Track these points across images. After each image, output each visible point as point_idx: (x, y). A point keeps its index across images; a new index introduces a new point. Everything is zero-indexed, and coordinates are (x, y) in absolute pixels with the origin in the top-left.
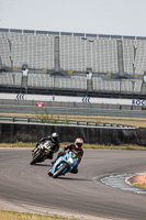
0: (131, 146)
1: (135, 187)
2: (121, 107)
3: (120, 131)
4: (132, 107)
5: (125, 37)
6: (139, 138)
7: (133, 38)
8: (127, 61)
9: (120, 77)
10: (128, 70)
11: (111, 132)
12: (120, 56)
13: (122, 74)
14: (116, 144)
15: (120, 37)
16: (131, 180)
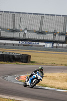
0: (18, 63)
1: (19, 81)
2: (14, 45)
3: (13, 56)
4: (19, 45)
5: (16, 12)
6: (22, 59)
7: (20, 13)
8: (17, 23)
9: (13, 31)
10: (17, 28)
11: (9, 56)
12: (14, 21)
13: (14, 29)
14: (11, 62)
15: (14, 12)
16: (18, 78)
